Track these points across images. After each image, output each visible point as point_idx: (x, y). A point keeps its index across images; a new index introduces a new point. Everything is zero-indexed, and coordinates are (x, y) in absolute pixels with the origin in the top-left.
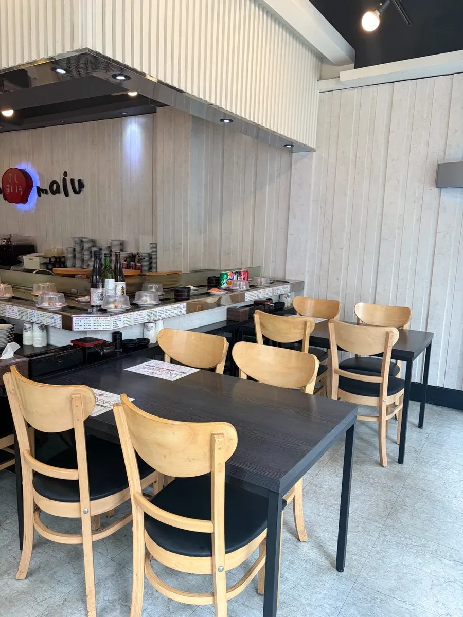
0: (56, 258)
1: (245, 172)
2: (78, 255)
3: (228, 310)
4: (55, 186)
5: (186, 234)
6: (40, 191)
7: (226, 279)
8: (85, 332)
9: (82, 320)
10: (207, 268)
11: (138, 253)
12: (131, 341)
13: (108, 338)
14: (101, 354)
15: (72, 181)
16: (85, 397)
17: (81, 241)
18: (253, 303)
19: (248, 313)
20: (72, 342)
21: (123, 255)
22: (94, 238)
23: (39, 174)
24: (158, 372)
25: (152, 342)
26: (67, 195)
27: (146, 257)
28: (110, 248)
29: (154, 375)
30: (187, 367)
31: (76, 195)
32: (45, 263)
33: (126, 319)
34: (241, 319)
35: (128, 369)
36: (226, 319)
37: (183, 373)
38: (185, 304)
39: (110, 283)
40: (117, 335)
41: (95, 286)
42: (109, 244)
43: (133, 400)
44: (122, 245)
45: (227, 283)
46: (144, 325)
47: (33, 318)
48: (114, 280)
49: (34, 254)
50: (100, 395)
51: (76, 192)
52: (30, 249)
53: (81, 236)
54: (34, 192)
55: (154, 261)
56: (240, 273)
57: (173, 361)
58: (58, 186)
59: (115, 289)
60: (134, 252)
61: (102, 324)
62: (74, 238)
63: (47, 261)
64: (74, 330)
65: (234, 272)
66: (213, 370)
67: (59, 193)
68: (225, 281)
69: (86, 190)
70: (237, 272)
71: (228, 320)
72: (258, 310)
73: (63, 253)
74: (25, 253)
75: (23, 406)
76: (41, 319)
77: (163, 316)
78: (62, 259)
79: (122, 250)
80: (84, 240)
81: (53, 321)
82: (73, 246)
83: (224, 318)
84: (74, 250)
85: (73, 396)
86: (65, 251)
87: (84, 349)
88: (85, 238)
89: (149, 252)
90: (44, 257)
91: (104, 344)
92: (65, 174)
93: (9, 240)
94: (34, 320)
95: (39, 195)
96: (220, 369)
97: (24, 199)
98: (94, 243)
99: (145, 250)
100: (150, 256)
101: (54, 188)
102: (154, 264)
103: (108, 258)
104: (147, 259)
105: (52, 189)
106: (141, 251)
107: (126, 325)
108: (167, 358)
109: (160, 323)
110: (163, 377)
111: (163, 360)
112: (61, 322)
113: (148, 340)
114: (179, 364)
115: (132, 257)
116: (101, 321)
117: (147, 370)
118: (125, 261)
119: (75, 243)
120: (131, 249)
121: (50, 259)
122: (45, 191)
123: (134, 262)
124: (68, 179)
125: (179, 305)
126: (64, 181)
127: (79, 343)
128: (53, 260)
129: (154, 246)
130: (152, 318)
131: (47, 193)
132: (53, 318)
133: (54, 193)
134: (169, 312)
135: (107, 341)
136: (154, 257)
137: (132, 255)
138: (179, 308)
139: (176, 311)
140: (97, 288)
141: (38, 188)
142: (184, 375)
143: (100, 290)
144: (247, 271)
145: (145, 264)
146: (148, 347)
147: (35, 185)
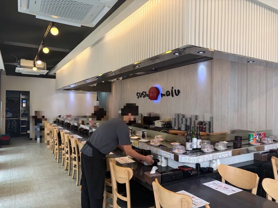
0: (168, 122)
1: (260, 82)
2: (177, 121)
3: (254, 154)
4: (168, 93)
5: (228, 113)
6: (162, 95)
7: (252, 137)
8: (184, 163)
9: (183, 157)
10: (239, 129)
11: (204, 121)
12: (204, 168)
13: (194, 167)
14: (192, 175)
15: (175, 90)
16: (188, 201)
17: (178, 115)
18: (269, 151)
19: (267, 157)
20: (179, 167)
21: (197, 122)
22: (184, 114)
23: (162, 88)
24: (219, 188)
25: (215, 169)
26: (173, 96)
27: (208, 123)
28: (191, 119)
29: (218, 190)
30: (235, 187)
31: (176, 96)
32: (163, 124)
33: (202, 158)
34: (263, 160)
35: (204, 184)
36: (253, 159)
37: (234, 191)
38: (231, 151)
39: (195, 140)
40: (198, 165)
41: (188, 141)
42: (190, 117)
43: (209, 203)
44: (196, 117)
45: (253, 139)
46: (211, 161)
47: (162, 154)
48: (196, 138)
49: (159, 120)
50: (193, 197)
51: (177, 95)
52: (157, 118)
53: (178, 113)
54: (160, 96)
55: (211, 125)
56: (260, 134)
57: (226, 182)
58: (169, 93)
59: (197, 142)
60: (202, 120)
61: (192, 160)
62: (175, 114)
63: (164, 123)
64: (179, 161)
65: (257, 133)
66: (250, 191)
67: (170, 95)
68: (252, 138)
69: (181, 94)
70: (259, 134)
71: (255, 160)
72: (274, 157)
73: (170, 120)
74: (156, 120)
75: (160, 198)
76: (165, 155)
77: (220, 157)
78: (170, 123)
79: (196, 119)
80: (179, 115)
81: (170, 156)
82: (174, 117)
83: (252, 159)
84: (175, 119)
85: (183, 200)
86: (171, 119)
87: (184, 171)
88: (180, 114)
89: (209, 120)
90: (163, 122)
91: (192, 169)
92: (172, 88)
93: (150, 114)
94: (162, 155)
95: (162, 97)
96: (255, 191)
97: (156, 98)
98: (184, 116)
99: (207, 120)
100: (210, 123)
101: (168, 94)
102: (211, 127)
103: (194, 129)
104: (208, 124)
105: (167, 94)
106: (205, 120)
107: (203, 161)
108: (223, 180)
109: (218, 160)
110: (223, 192)
111: (221, 180)
112: (173, 157)
113: (212, 169)
114: (230, 185)
115: (201, 123)
116: (191, 158)
117: (214, 186)
118: (198, 125)
119: (175, 116)
120: (200, 119)
121: (165, 123)
122: (164, 95)
123: (202, 125)
124: (174, 90)
125: (228, 152)
126: (172, 90)
127: (181, 168)
128: (166, 123)
129: (212, 118)
130: (215, 158)
131: (165, 96)
132: (170, 155)
133: (167, 96)
134: (223, 155)
135: (194, 168)
136: (211, 123)
137: (201, 122)
138: (228, 153)
139: (226, 155)
140: (189, 142)
141: (161, 94)
142: (234, 193)
143: (190, 143)
144: (264, 133)
145: (207, 126)
146: (212, 172)
147: (160, 93)
